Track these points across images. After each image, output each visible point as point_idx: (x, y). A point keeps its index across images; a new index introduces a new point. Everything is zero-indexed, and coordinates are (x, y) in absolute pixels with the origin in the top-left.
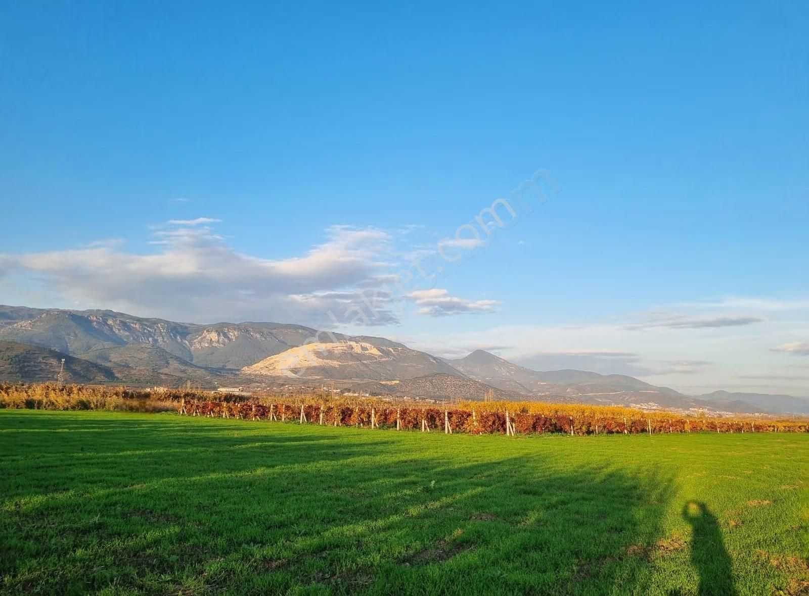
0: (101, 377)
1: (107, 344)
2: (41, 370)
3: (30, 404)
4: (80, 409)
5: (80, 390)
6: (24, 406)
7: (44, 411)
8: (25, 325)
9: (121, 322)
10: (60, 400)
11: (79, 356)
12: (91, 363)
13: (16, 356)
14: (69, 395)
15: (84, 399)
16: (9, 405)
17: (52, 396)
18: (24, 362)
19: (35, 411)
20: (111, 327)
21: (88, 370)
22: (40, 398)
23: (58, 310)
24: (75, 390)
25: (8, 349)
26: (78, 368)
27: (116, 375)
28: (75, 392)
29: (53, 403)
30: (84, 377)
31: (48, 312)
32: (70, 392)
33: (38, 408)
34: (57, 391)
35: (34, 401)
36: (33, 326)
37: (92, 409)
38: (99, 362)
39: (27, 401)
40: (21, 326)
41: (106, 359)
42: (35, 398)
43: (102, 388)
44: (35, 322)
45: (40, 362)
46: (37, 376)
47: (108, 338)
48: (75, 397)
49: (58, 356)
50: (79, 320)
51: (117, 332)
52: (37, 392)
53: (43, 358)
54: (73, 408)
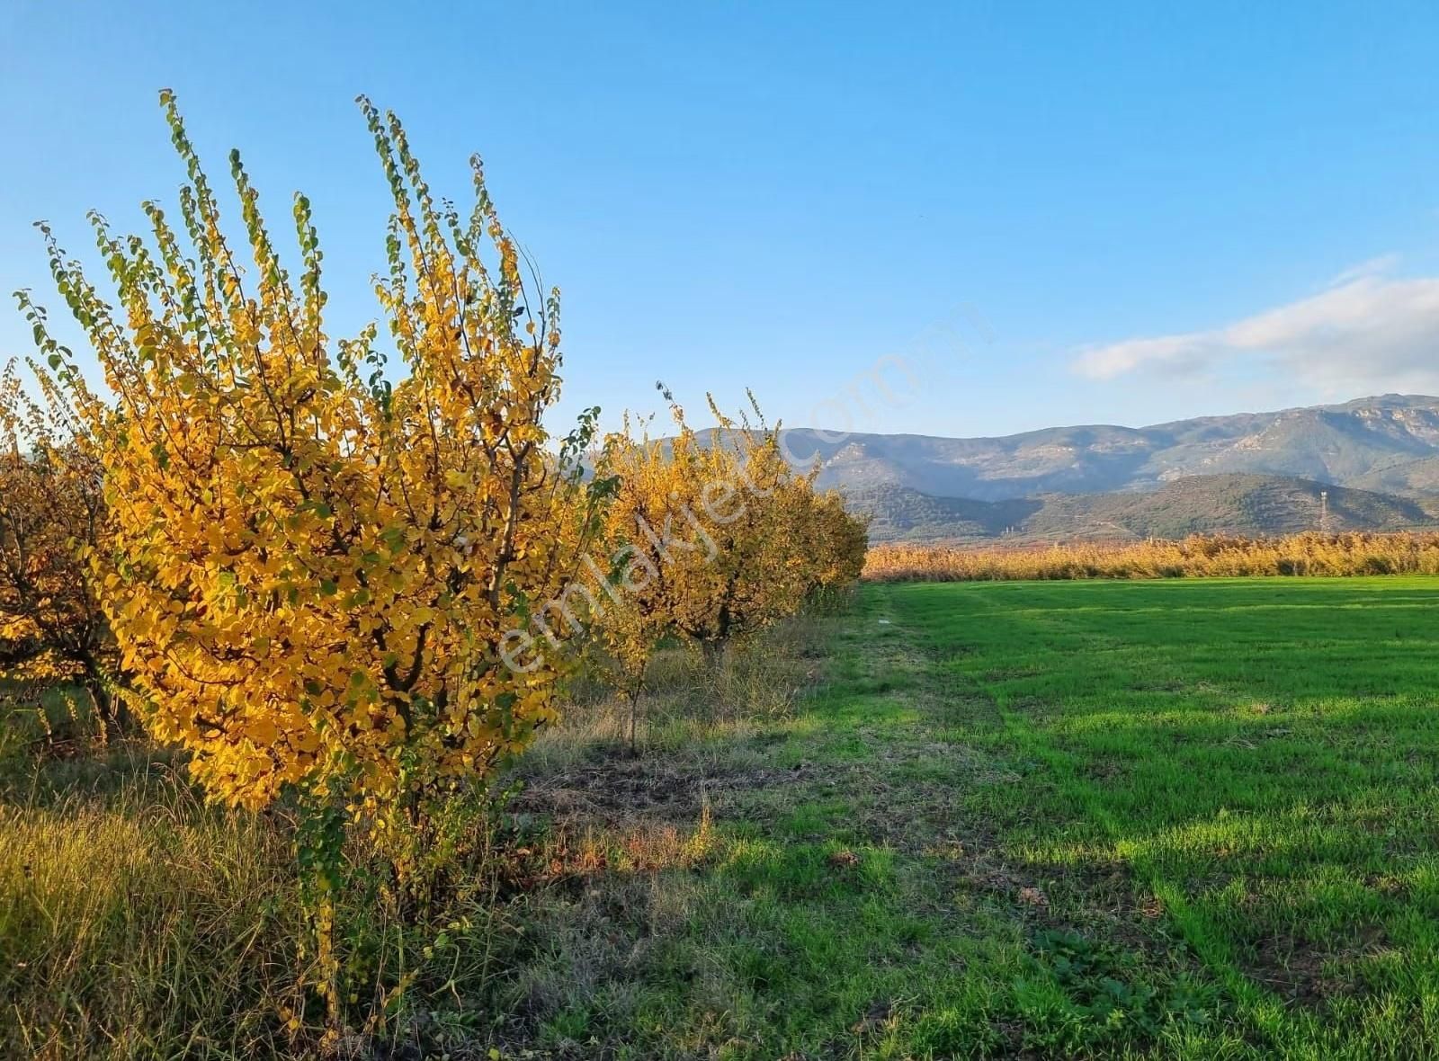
0: (1397, 518)
1: (1398, 458)
2: (1289, 514)
3: (1285, 568)
4: (1372, 574)
5: (1365, 540)
6: (1276, 572)
7: (1309, 579)
8: (1249, 442)
9: (1419, 412)
10: (1333, 558)
11: (1350, 486)
12: (1375, 495)
13: (1246, 495)
14: (1348, 550)
15: (1376, 555)
16: (1253, 571)
17: (1320, 554)
18: (1260, 504)
19: (1295, 579)
20: (1401, 427)
21: (1371, 508)
22: (1300, 558)
23: (1300, 411)
24: (1357, 541)
25: (1231, 485)
26: (1351, 506)
27: (1427, 513)
28: (1359, 544)
29: (1323, 566)
30: (1365, 520)
31: (1283, 415)
32: (1348, 546)
33: (1300, 574)
34: (1326, 544)
35: (1292, 563)
36: (1263, 442)
37: (1394, 572)
38: (1390, 491)
39: (1279, 563)
40: (1245, 446)
41: (1403, 484)
42: (1291, 558)
43: (1406, 536)
44: (1265, 436)
45: (1285, 502)
46: (1285, 525)
47: (1396, 446)
48: (1359, 554)
49: (1315, 489)
50: (1342, 421)
51: (1414, 432)
52: (1294, 549)
53: (1290, 494)
54: (1360, 572)
